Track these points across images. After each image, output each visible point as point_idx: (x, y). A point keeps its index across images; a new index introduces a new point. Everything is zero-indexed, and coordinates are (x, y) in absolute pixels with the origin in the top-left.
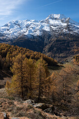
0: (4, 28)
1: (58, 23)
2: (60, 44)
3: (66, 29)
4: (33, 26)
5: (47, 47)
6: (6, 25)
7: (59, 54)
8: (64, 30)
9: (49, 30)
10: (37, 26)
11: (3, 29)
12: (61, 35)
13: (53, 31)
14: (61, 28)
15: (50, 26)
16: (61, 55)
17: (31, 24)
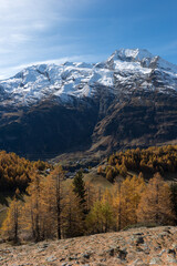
0: (14, 81)
1: (133, 67)
2: (134, 116)
3: (148, 81)
4: (76, 77)
5: (104, 122)
6: (20, 75)
7: (130, 141)
8: (145, 83)
9: (112, 84)
10: (86, 75)
11: (11, 84)
12: (137, 95)
13: (120, 86)
14: (138, 79)
15: (114, 74)
16: (133, 142)
17: (73, 71)
